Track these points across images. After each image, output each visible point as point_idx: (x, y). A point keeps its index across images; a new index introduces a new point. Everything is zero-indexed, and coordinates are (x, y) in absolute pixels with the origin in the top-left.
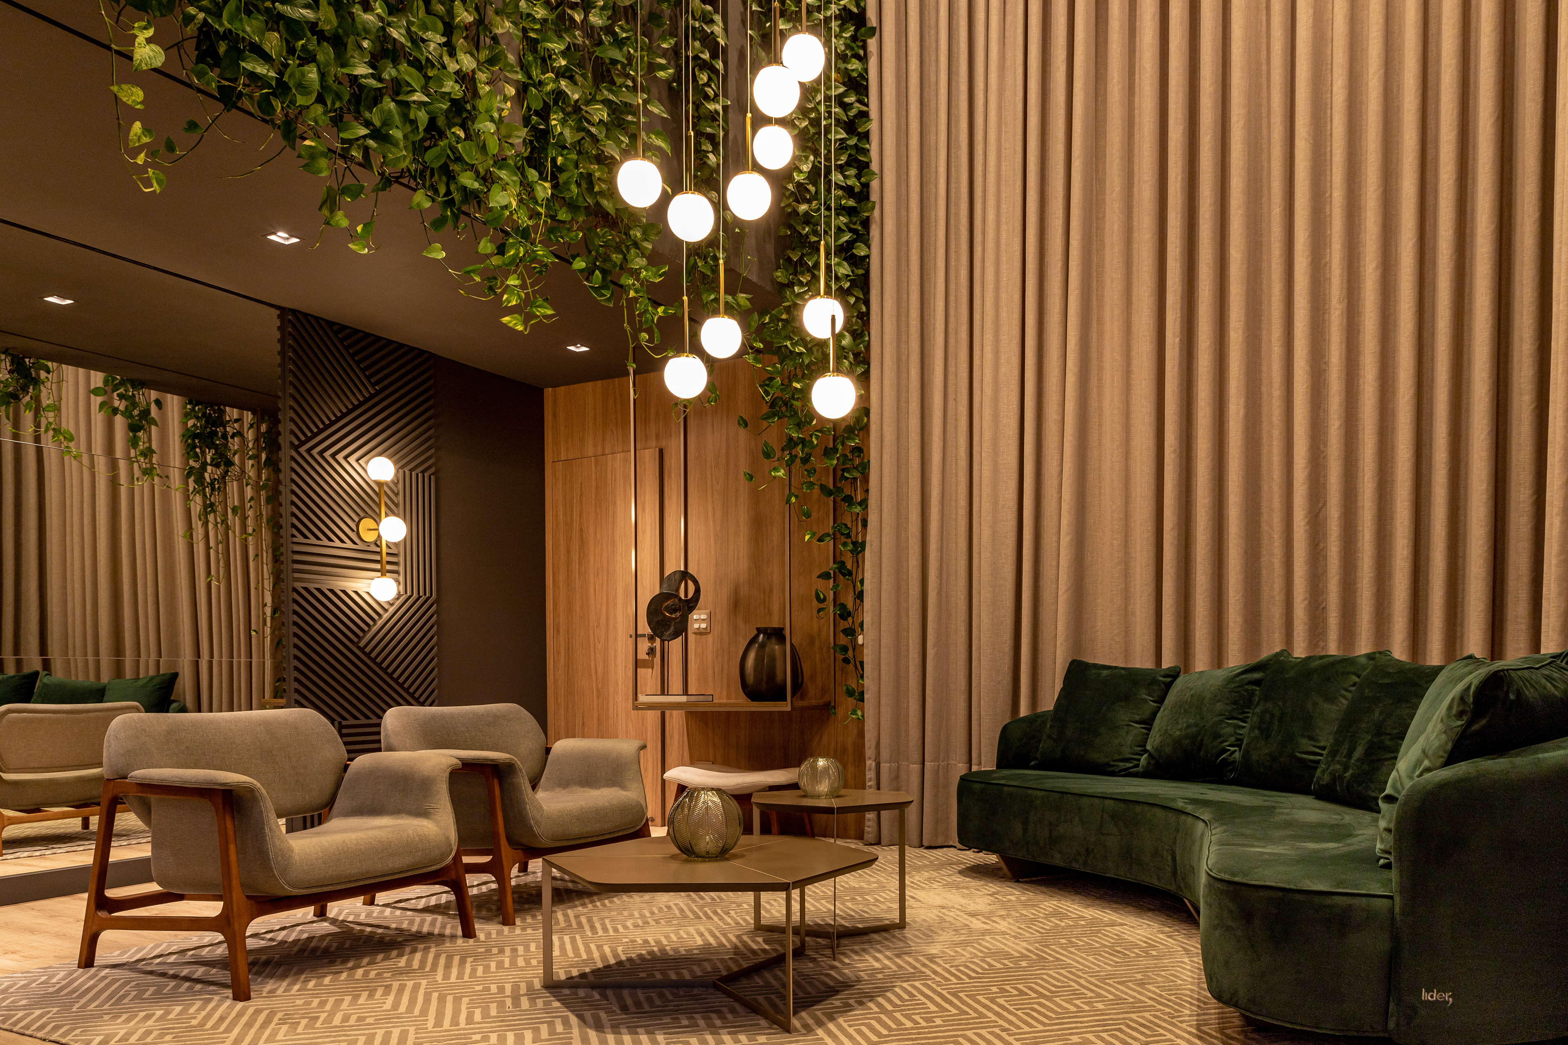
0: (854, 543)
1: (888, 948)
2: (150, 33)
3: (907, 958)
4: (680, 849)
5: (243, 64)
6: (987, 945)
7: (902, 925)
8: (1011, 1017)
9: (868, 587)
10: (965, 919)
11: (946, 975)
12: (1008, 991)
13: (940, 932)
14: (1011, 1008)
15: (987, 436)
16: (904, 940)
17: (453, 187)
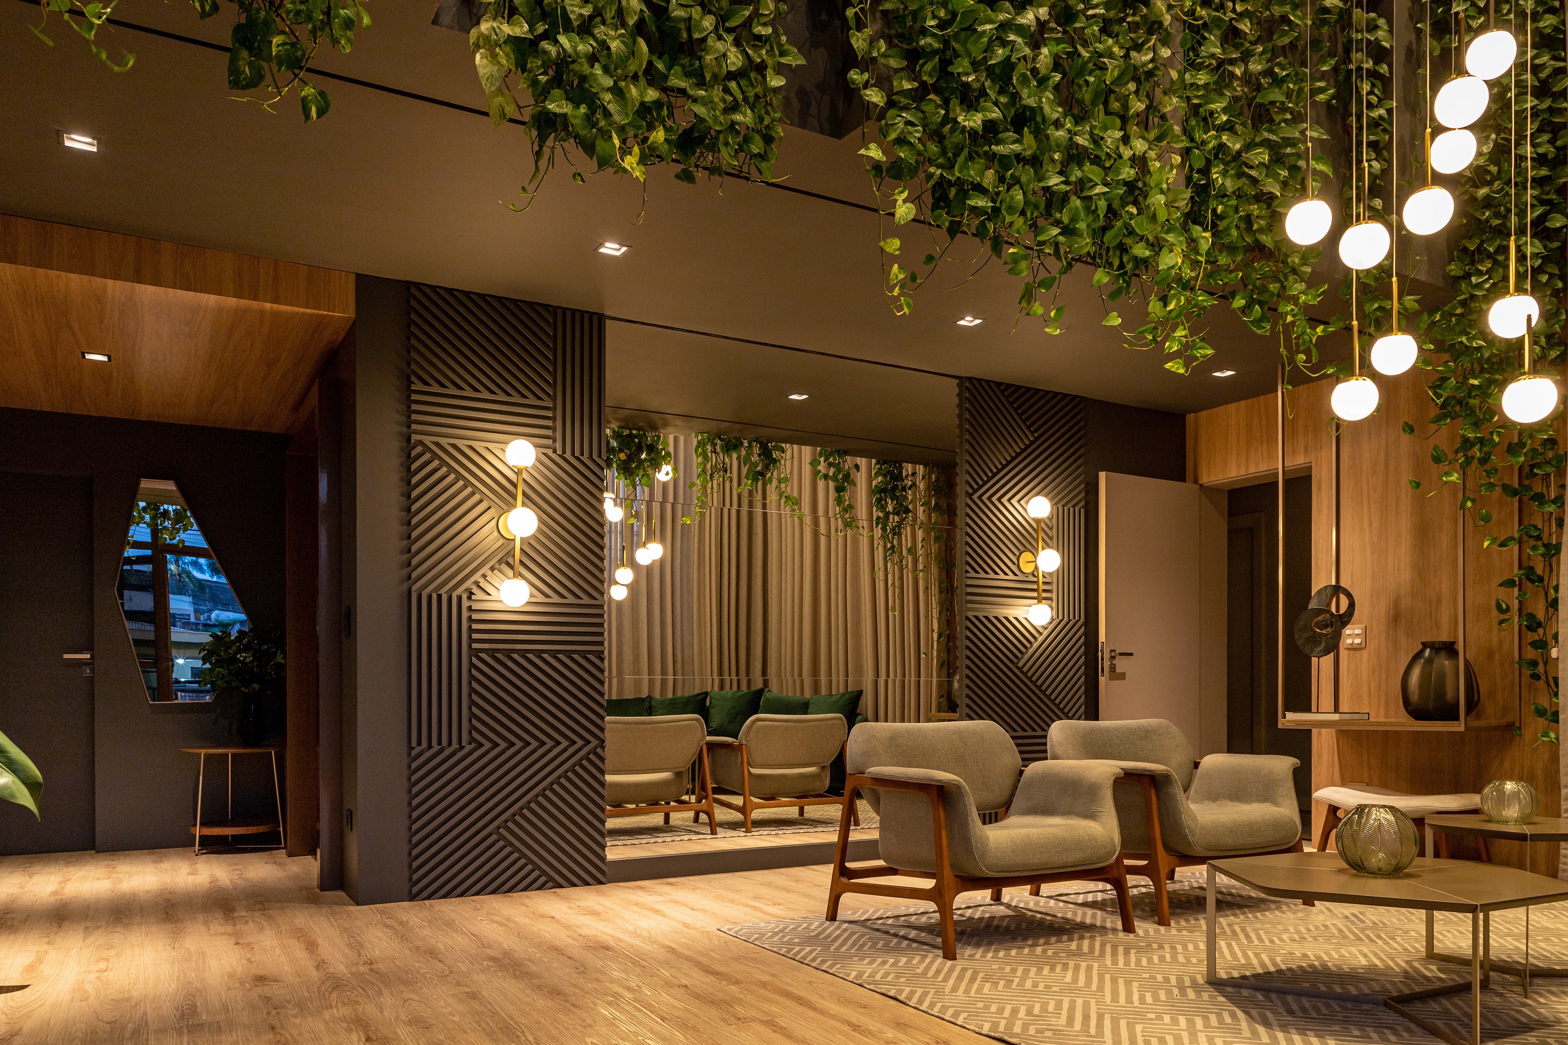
0: (1547, 546)
2: (905, 195)
5: (968, 202)
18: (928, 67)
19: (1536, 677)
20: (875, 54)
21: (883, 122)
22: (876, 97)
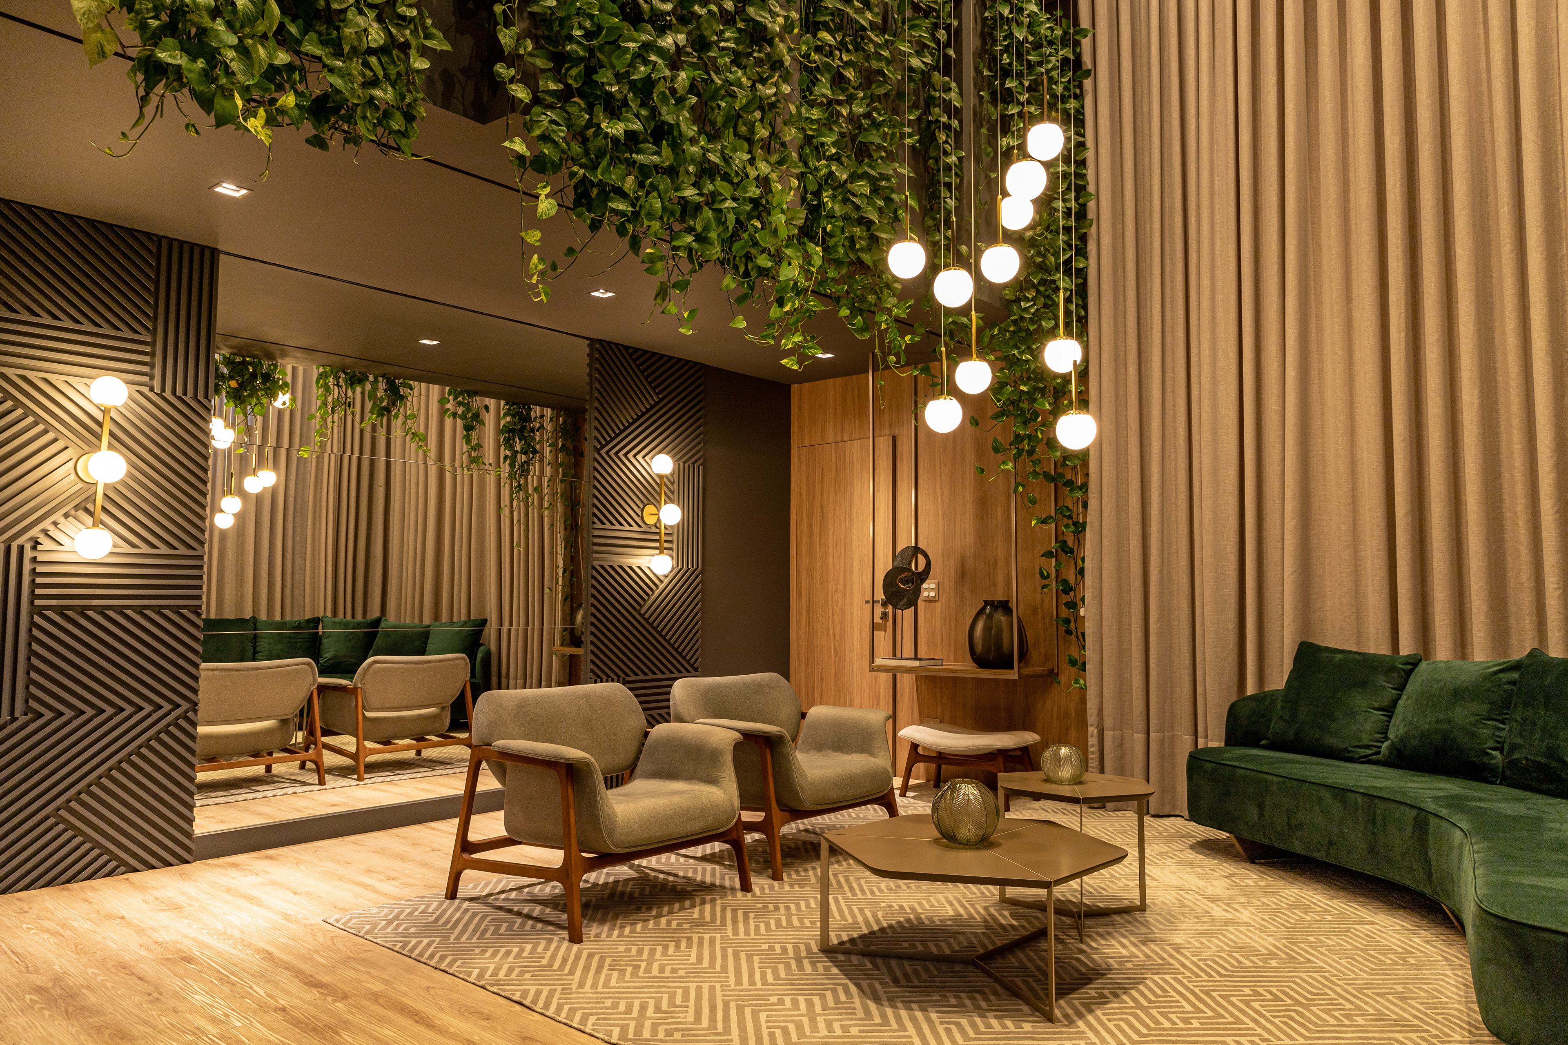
0: (1075, 524)
1: (1133, 933)
2: (547, 190)
3: (1152, 946)
4: (942, 833)
5: (610, 204)
6: (1232, 937)
7: (1142, 907)
8: (1268, 1025)
9: (1088, 564)
10: (1204, 904)
11: (1195, 969)
12: (1262, 995)
13: (1182, 918)
14: (1267, 1014)
15: (1206, 426)
16: (1146, 924)
17: (750, 266)
18: (574, 72)
19: (1068, 632)
20: (522, 52)
21: (528, 117)
22: (521, 93)
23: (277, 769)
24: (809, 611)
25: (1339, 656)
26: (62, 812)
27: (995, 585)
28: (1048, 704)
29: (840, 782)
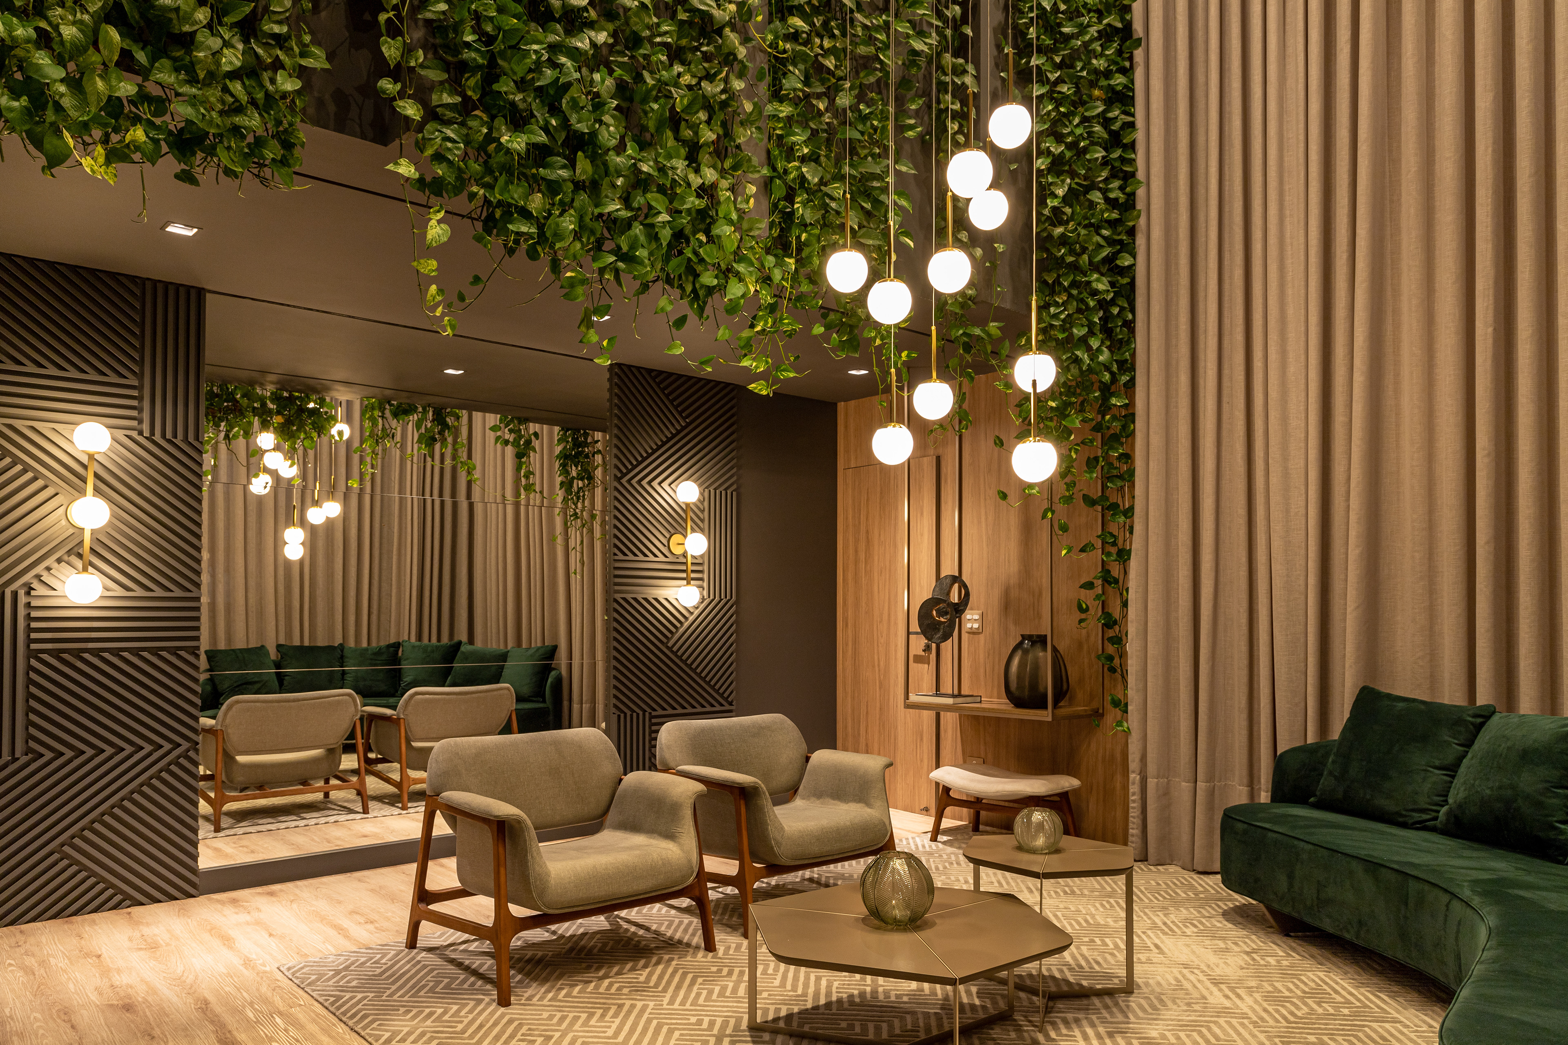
7: (1129, 988)
10: (1206, 987)
13: (1171, 1004)
16: (1127, 1011)
18: (472, 82)
19: (1113, 670)
20: (413, 64)
21: (420, 135)
22: (411, 110)
23: (334, 795)
24: (855, 642)
25: (1401, 705)
26: (66, 849)
27: (1039, 616)
28: (1093, 746)
29: (823, 836)
